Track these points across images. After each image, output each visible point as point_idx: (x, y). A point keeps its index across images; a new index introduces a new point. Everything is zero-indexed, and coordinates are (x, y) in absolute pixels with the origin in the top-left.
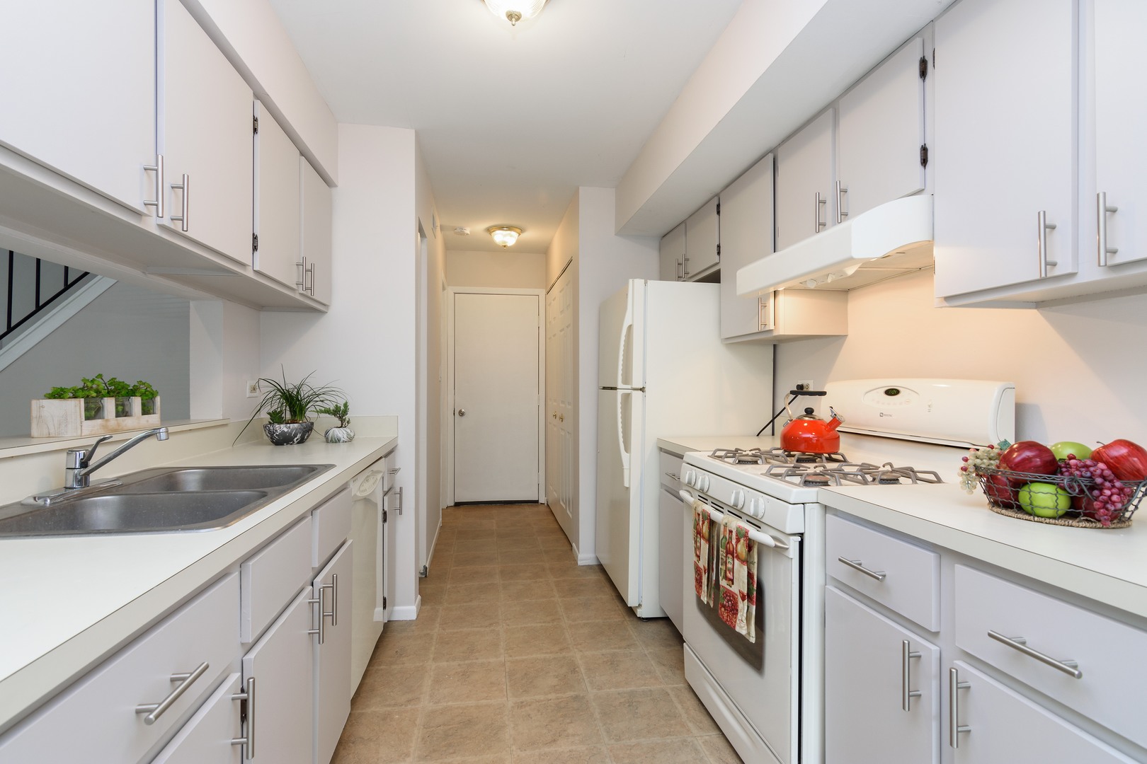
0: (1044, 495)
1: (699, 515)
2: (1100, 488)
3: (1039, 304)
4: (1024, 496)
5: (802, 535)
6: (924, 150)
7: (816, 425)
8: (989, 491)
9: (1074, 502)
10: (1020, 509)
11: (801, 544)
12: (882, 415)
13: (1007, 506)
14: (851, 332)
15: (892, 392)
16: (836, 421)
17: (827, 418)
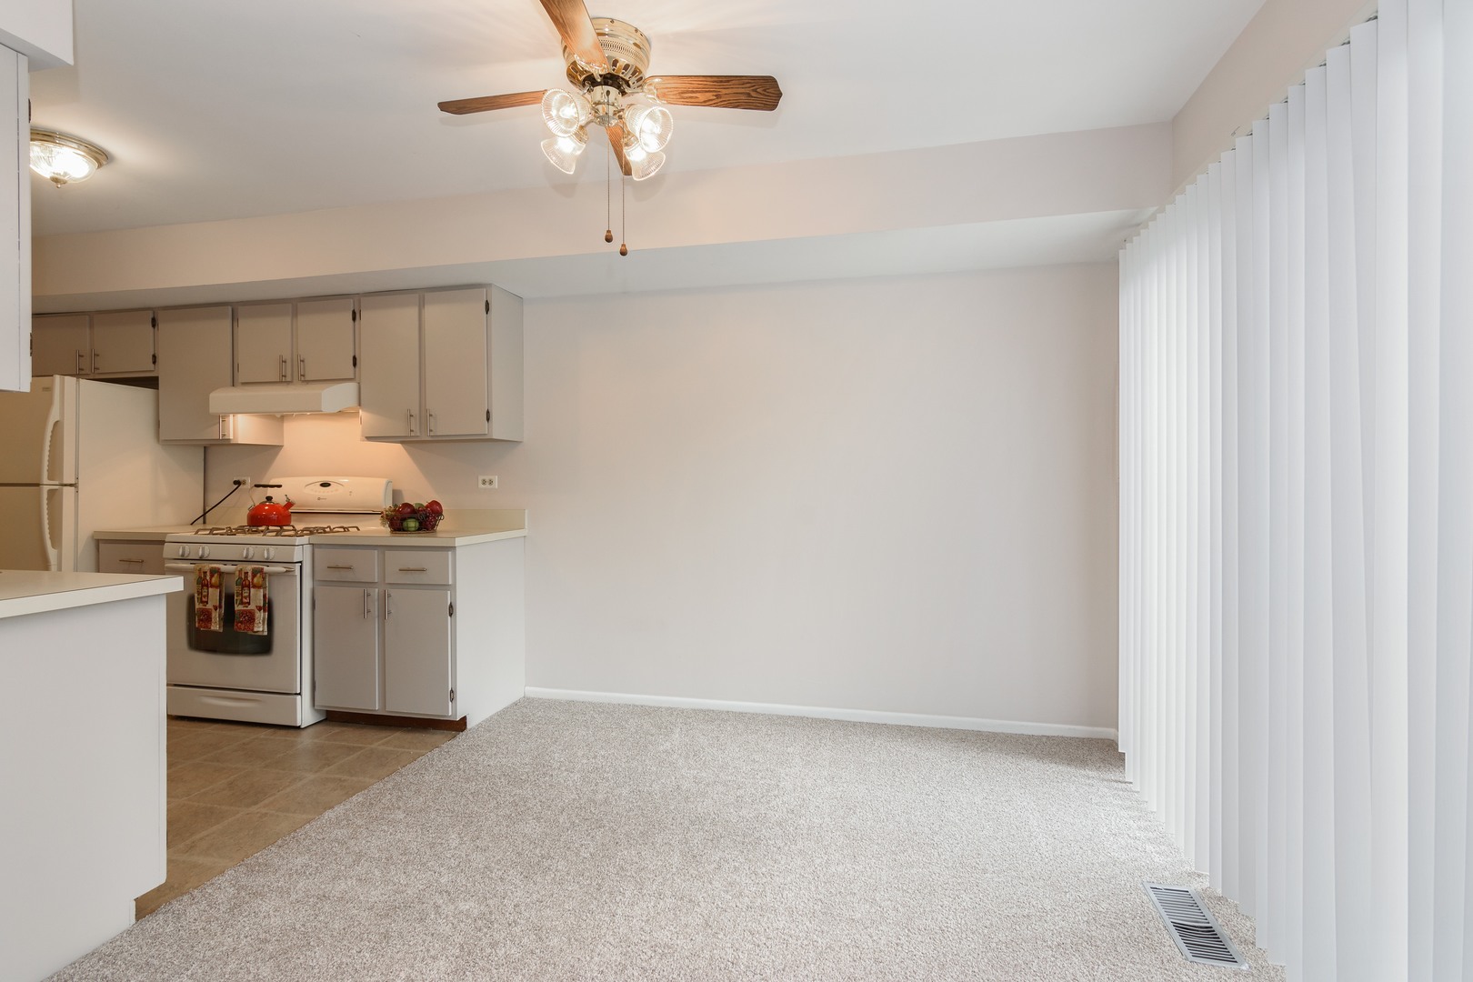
0: (412, 524)
1: (205, 573)
2: (428, 517)
3: (402, 442)
4: (405, 524)
5: (300, 562)
6: (355, 358)
7: (275, 507)
8: (391, 526)
9: (420, 523)
10: (404, 530)
11: (301, 567)
12: (319, 499)
13: (399, 530)
14: (286, 444)
15: (325, 485)
16: (289, 504)
17: (283, 502)
